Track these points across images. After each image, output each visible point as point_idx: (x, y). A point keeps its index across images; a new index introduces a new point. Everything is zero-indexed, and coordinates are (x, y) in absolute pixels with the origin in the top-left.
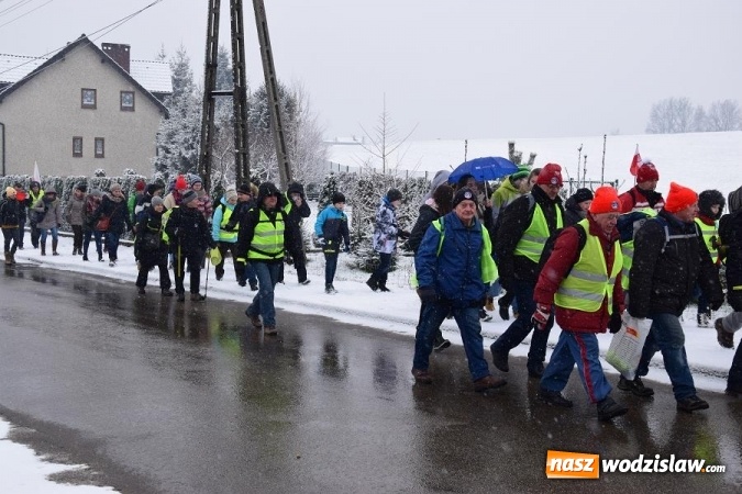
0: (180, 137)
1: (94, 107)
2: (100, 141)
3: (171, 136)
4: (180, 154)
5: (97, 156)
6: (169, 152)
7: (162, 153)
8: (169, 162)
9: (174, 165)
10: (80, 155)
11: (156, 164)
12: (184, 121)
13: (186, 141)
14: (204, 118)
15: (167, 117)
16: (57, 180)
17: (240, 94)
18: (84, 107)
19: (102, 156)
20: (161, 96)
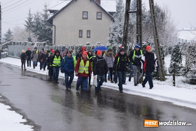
0: (118, 29)
1: (87, 18)
2: (89, 32)
3: (115, 29)
4: (118, 36)
5: (88, 37)
6: (114, 35)
7: (111, 36)
8: (114, 39)
9: (116, 40)
10: (81, 37)
11: (109, 40)
12: (120, 23)
13: (121, 31)
14: (125, 22)
15: (114, 22)
16: (72, 47)
17: (139, 12)
18: (83, 18)
19: (89, 37)
20: (112, 13)
